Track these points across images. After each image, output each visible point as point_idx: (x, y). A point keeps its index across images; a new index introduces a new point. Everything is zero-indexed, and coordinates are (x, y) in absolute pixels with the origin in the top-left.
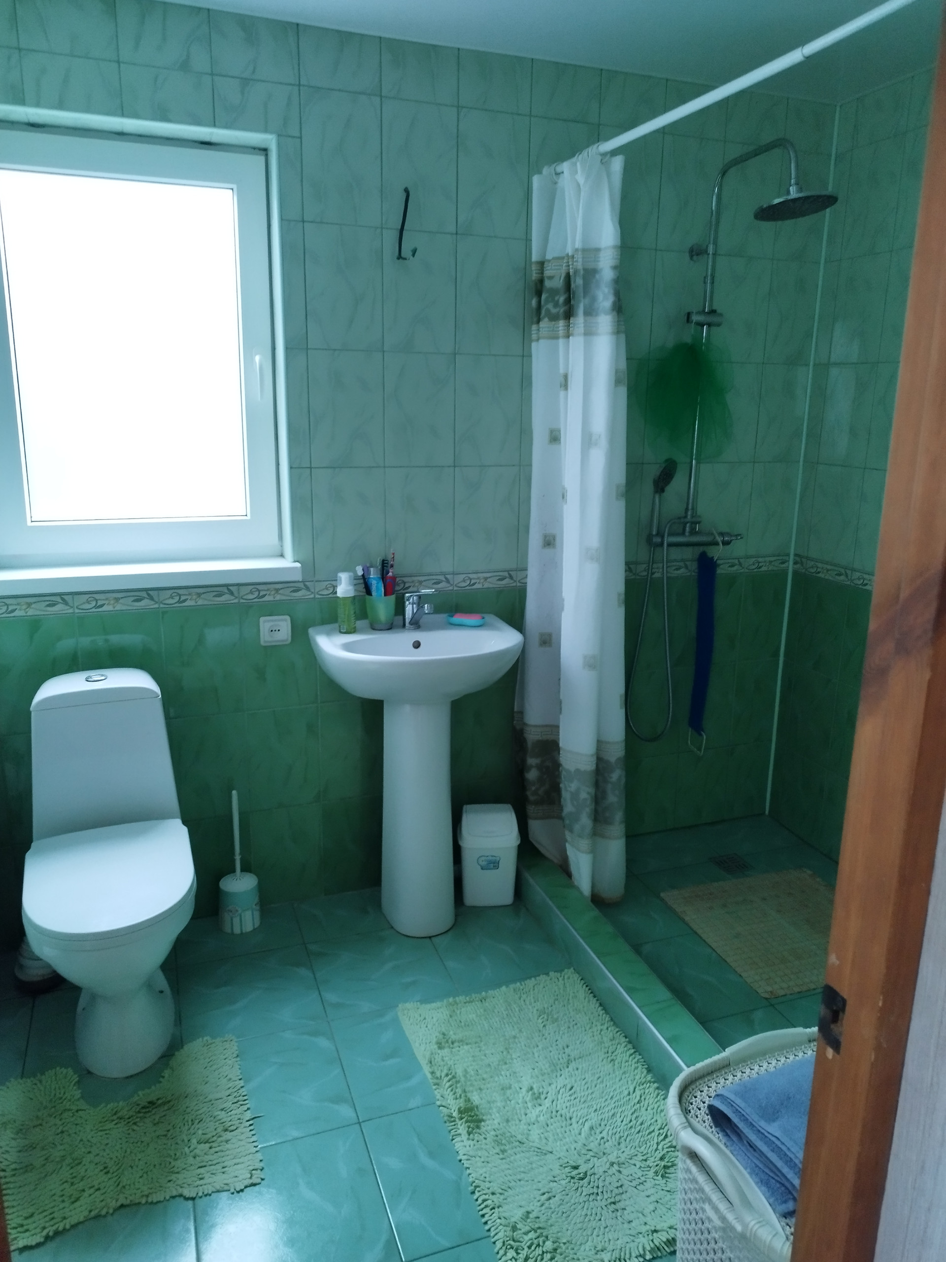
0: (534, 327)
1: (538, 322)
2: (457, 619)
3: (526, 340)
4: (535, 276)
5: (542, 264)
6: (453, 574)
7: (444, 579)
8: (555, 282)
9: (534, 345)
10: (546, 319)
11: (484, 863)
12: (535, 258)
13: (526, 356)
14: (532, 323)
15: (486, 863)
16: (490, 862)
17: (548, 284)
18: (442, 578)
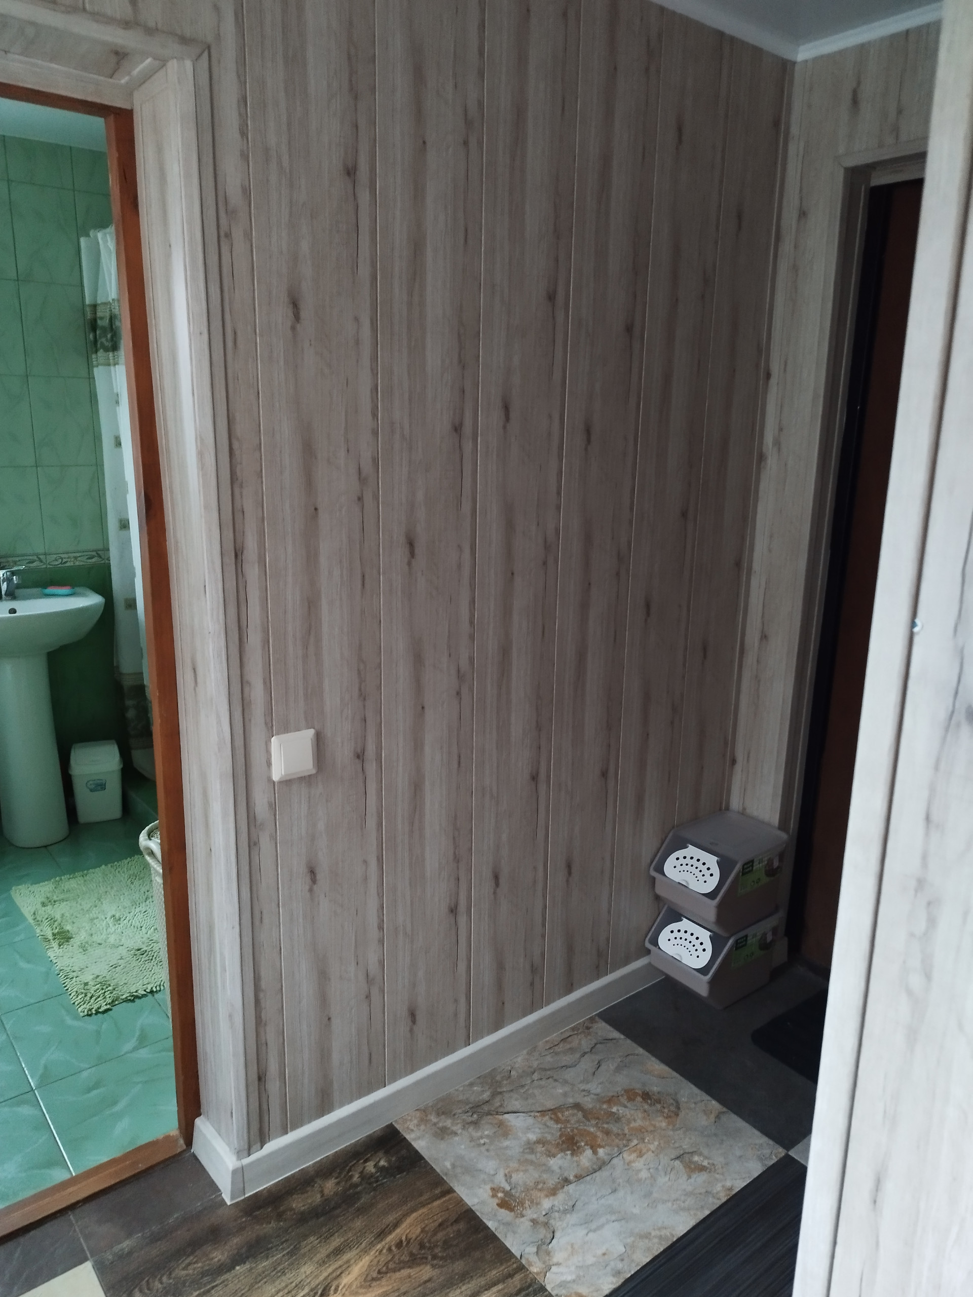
0: (94, 356)
1: (96, 352)
2: (50, 590)
3: (90, 367)
4: (89, 316)
5: (94, 307)
6: (45, 554)
7: (37, 559)
8: (103, 323)
9: (95, 370)
10: (101, 350)
11: (93, 787)
12: (88, 302)
13: (91, 378)
14: (92, 353)
15: (94, 786)
16: (97, 785)
17: (99, 322)
18: (35, 558)
